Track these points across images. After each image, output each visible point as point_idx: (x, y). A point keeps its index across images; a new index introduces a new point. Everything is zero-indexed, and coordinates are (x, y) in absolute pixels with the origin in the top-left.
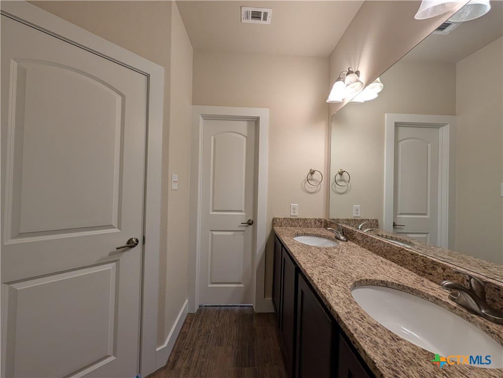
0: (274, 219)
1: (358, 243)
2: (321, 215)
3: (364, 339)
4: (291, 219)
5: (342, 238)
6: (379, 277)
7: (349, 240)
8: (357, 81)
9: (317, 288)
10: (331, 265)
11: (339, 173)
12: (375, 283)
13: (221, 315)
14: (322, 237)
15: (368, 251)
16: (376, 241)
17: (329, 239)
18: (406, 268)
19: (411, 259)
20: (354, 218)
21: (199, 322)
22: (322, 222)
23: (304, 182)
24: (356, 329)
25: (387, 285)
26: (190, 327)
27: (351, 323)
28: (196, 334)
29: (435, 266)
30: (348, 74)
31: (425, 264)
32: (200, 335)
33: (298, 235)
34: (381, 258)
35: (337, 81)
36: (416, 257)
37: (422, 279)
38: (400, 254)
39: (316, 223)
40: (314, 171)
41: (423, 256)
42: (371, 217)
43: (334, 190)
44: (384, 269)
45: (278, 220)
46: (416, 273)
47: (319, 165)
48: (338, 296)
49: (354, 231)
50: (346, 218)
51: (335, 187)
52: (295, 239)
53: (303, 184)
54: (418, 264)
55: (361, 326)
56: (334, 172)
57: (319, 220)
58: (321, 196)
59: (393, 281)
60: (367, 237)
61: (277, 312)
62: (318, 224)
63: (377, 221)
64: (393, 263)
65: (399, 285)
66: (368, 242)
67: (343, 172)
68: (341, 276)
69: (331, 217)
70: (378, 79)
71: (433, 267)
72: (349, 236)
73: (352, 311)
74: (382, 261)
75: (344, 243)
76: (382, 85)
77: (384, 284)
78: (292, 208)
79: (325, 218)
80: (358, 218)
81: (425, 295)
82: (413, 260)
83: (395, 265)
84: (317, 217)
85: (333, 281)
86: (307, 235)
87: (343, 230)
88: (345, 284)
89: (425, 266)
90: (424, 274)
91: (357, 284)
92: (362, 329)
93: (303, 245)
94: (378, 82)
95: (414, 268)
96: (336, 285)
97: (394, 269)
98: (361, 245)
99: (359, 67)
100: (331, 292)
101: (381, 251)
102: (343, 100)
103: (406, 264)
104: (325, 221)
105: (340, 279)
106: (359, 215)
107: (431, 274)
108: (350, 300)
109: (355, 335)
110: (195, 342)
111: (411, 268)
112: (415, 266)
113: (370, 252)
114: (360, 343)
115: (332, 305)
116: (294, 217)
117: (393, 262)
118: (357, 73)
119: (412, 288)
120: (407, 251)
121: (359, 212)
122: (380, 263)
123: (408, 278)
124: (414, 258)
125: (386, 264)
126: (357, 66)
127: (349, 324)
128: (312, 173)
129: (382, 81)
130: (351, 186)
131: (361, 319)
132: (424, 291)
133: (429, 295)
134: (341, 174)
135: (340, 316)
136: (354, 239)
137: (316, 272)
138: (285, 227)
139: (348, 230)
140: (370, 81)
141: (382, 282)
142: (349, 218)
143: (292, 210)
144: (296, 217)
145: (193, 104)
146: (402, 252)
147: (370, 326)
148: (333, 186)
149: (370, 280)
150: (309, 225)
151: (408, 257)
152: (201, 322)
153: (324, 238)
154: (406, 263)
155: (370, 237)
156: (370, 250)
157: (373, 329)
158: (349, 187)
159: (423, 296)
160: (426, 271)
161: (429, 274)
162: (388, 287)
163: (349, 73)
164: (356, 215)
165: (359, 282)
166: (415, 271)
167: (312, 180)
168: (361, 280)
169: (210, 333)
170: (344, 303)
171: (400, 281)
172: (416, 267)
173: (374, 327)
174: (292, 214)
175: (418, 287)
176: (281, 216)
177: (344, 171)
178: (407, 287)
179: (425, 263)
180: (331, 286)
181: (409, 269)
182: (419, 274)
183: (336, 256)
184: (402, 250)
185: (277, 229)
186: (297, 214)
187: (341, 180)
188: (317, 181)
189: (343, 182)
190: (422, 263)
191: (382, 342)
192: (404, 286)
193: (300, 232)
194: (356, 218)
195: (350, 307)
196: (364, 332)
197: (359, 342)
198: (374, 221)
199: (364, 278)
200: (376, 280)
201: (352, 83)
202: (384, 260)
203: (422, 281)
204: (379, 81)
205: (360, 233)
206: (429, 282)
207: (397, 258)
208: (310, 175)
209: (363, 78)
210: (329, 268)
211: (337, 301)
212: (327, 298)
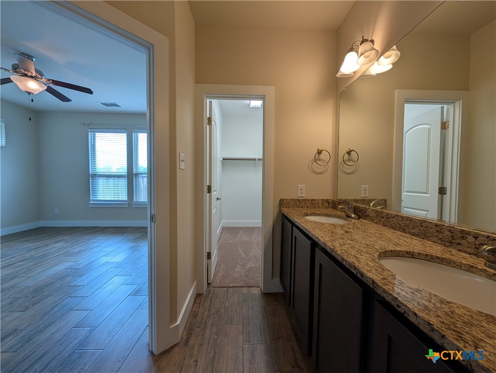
0: (281, 201)
1: (372, 220)
2: (329, 196)
3: (411, 302)
4: (298, 200)
5: (353, 216)
6: (403, 248)
7: (361, 218)
8: (373, 49)
9: (343, 259)
10: (350, 239)
11: (347, 153)
12: (401, 254)
13: (229, 296)
14: (331, 216)
15: (384, 227)
16: (392, 216)
17: (339, 218)
18: (428, 240)
19: (435, 231)
20: (362, 198)
21: (209, 301)
22: (329, 203)
23: (311, 163)
24: (399, 294)
25: (413, 255)
26: (199, 307)
27: (390, 288)
28: (206, 313)
29: (464, 235)
30: (362, 42)
31: (452, 235)
32: (210, 313)
33: (307, 215)
34: (400, 233)
35: (349, 52)
36: (442, 227)
37: (450, 250)
38: (422, 226)
39: (323, 204)
40: (322, 151)
41: (450, 226)
42: (379, 197)
43: (342, 169)
44: (406, 242)
45: (285, 201)
46: (441, 244)
47: (327, 144)
48: (367, 264)
49: (366, 208)
50: (354, 198)
51: (343, 167)
52: (306, 217)
53: (310, 164)
54: (444, 235)
55: (403, 290)
56: (343, 151)
57: (327, 201)
58: (328, 176)
59: (420, 252)
60: (382, 213)
61: (286, 291)
62: (326, 204)
63: (385, 201)
64: (413, 237)
65: (426, 255)
66: (383, 218)
67: (351, 151)
68: (364, 247)
69: (339, 198)
70: (395, 47)
71: (463, 237)
72: (360, 214)
73: (387, 277)
74: (401, 235)
75: (356, 221)
76: (399, 53)
77: (410, 255)
78: (299, 189)
79: (333, 199)
80: (367, 198)
81: (457, 263)
82: (437, 231)
83: (417, 238)
84: (325, 198)
85: (357, 251)
86: (316, 215)
87: (354, 208)
88: (371, 254)
89: (452, 236)
90: (451, 244)
91: (382, 254)
92: (405, 293)
93: (316, 223)
94: (394, 50)
95: (438, 240)
96: (361, 255)
97: (416, 241)
98: (375, 221)
99: (374, 35)
100: (359, 261)
101: (399, 226)
102: (354, 72)
103: (428, 236)
104: (333, 201)
105: (364, 250)
106: (367, 195)
107: (460, 244)
108: (382, 268)
109: (399, 299)
110: (206, 321)
111: (435, 240)
112: (440, 237)
113: (386, 228)
114: (408, 306)
115: (364, 272)
116: (301, 198)
117: (413, 235)
118: (372, 41)
119: (442, 258)
120: (431, 223)
121: (367, 192)
122: (400, 237)
123: (434, 248)
124: (438, 229)
125: (406, 237)
126: (371, 34)
127: (390, 289)
128: (319, 152)
129: (398, 49)
130: (359, 166)
131: (400, 284)
132: (455, 260)
133: (462, 263)
134: (349, 153)
135: (377, 282)
136: (366, 217)
137: (337, 244)
138: (292, 208)
139: (359, 208)
140: (386, 49)
141: (407, 252)
142: (357, 198)
143: (299, 191)
144: (303, 198)
145: (196, 83)
146: (424, 224)
147: (412, 291)
148: (341, 166)
149: (395, 251)
150: (317, 206)
151: (431, 228)
152: (211, 302)
153: (334, 217)
154: (430, 235)
155: (386, 213)
156: (384, 225)
157: (416, 293)
158: (357, 167)
159: (455, 265)
160: (454, 241)
161: (457, 244)
162: (414, 258)
163: (364, 41)
164: (364, 196)
165: (384, 253)
166: (440, 242)
167: (319, 160)
168: (386, 251)
169: (220, 312)
170: (376, 270)
171: (427, 251)
172: (442, 238)
173: (416, 291)
174: (299, 195)
175: (447, 256)
176: (288, 196)
177: (353, 150)
178: (436, 256)
179: (452, 233)
180: (357, 256)
181: (432, 241)
182: (445, 245)
183: (353, 231)
184: (424, 222)
185: (285, 211)
186: (304, 195)
187: (349, 160)
188: (325, 161)
189: (351, 162)
190: (448, 233)
191: (432, 305)
192: (432, 256)
193: (309, 212)
194: (365, 198)
195: (384, 274)
196: (407, 295)
197: (406, 305)
198: (383, 201)
199: (389, 249)
200: (402, 251)
201: (367, 51)
202: (402, 234)
203: (450, 251)
204: (396, 49)
205: (374, 210)
206: (458, 252)
207: (418, 231)
208: (317, 155)
209: (378, 46)
210: (348, 241)
211: (369, 269)
212: (356, 266)
